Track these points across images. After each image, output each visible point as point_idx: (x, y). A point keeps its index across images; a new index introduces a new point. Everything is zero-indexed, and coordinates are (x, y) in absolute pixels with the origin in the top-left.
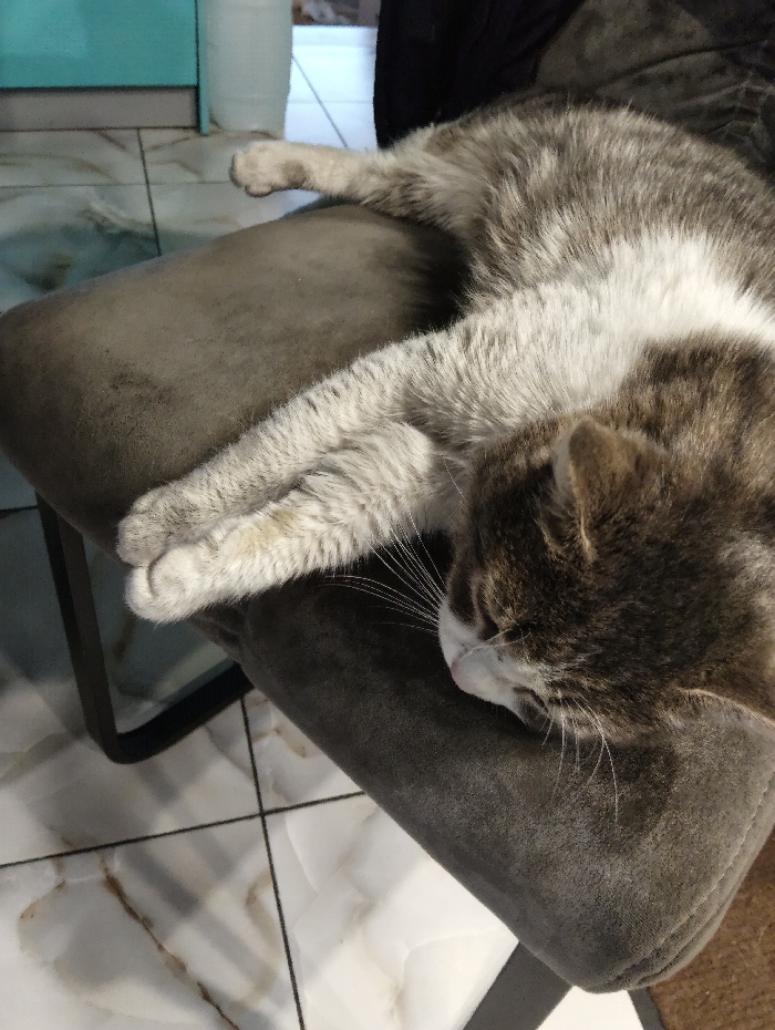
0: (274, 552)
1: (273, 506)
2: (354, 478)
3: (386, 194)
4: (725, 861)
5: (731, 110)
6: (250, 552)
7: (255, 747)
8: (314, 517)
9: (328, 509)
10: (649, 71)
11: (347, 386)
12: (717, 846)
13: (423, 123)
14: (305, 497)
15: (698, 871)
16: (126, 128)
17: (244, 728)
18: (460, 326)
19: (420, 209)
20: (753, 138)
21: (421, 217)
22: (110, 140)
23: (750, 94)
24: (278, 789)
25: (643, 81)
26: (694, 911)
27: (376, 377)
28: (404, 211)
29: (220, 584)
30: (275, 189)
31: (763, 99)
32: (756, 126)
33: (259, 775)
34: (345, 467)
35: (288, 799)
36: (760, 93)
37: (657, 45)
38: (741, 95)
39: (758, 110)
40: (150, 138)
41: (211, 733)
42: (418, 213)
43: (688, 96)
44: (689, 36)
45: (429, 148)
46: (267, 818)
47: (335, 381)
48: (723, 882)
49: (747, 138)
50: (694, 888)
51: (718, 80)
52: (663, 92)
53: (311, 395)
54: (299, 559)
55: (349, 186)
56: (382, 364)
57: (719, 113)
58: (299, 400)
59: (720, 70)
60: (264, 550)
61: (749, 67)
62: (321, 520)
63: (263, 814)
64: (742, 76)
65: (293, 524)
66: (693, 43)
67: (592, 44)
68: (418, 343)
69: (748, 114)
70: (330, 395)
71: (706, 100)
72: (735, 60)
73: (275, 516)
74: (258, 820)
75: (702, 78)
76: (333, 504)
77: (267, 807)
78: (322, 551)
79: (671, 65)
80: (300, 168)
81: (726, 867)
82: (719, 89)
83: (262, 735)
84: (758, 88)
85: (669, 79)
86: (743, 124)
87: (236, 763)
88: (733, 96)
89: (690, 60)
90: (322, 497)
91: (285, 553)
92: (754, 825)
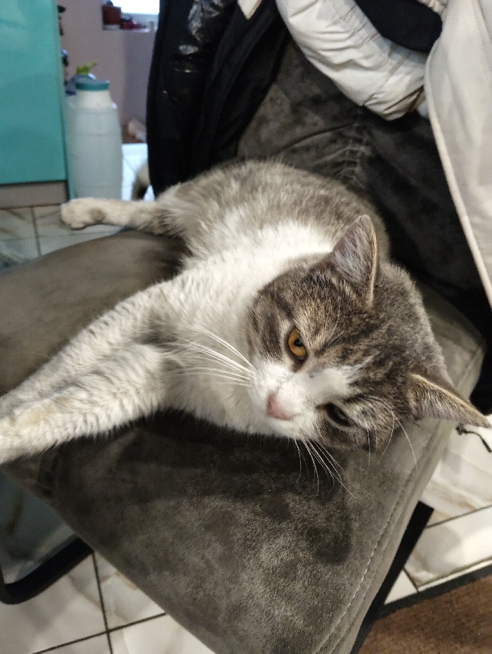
0: (53, 422)
1: (57, 395)
2: (110, 377)
3: (151, 222)
4: (351, 594)
5: (343, 163)
6: (36, 422)
7: (103, 586)
8: (81, 401)
9: (91, 395)
10: (297, 145)
11: (113, 318)
12: (344, 585)
13: (174, 183)
14: (78, 389)
15: (333, 603)
16: (24, 207)
17: (94, 575)
18: (178, 279)
19: (169, 229)
20: (356, 175)
21: (171, 233)
22: (15, 214)
23: (353, 152)
24: (118, 613)
25: (294, 151)
26: (333, 630)
27: (131, 311)
28: (160, 231)
29: (16, 442)
30: (87, 225)
31: (359, 155)
32: (358, 169)
33: (106, 606)
34: (106, 370)
35: (125, 619)
36: (357, 151)
37: (299, 131)
38: (347, 153)
39: (358, 161)
40: (38, 211)
41: (73, 579)
42: (168, 231)
43: (319, 157)
44: (315, 124)
45: (177, 196)
46: (112, 634)
47: (106, 317)
48: (350, 610)
49: (354, 177)
50: (331, 615)
51: (333, 147)
52: (306, 156)
53: (92, 327)
54: (70, 426)
55: (131, 221)
56: (133, 304)
57: (337, 164)
58: (85, 332)
59: (333, 141)
60: (47, 421)
61: (350, 138)
62: (86, 402)
63: (108, 632)
64: (346, 143)
65: (66, 404)
66: (317, 129)
67: (265, 133)
68: (155, 289)
69: (353, 163)
70: (103, 325)
71: (329, 158)
72: (341, 135)
73: (57, 401)
74: (105, 636)
75: (325, 147)
76: (95, 392)
77: (111, 626)
78: (85, 422)
79: (309, 141)
80: (100, 212)
81: (351, 599)
82: (335, 152)
83: (107, 577)
84: (355, 149)
85: (307, 149)
86: (352, 169)
87: (89, 597)
88: (343, 155)
89: (317, 137)
90: (88, 388)
91: (60, 423)
92: (369, 570)
